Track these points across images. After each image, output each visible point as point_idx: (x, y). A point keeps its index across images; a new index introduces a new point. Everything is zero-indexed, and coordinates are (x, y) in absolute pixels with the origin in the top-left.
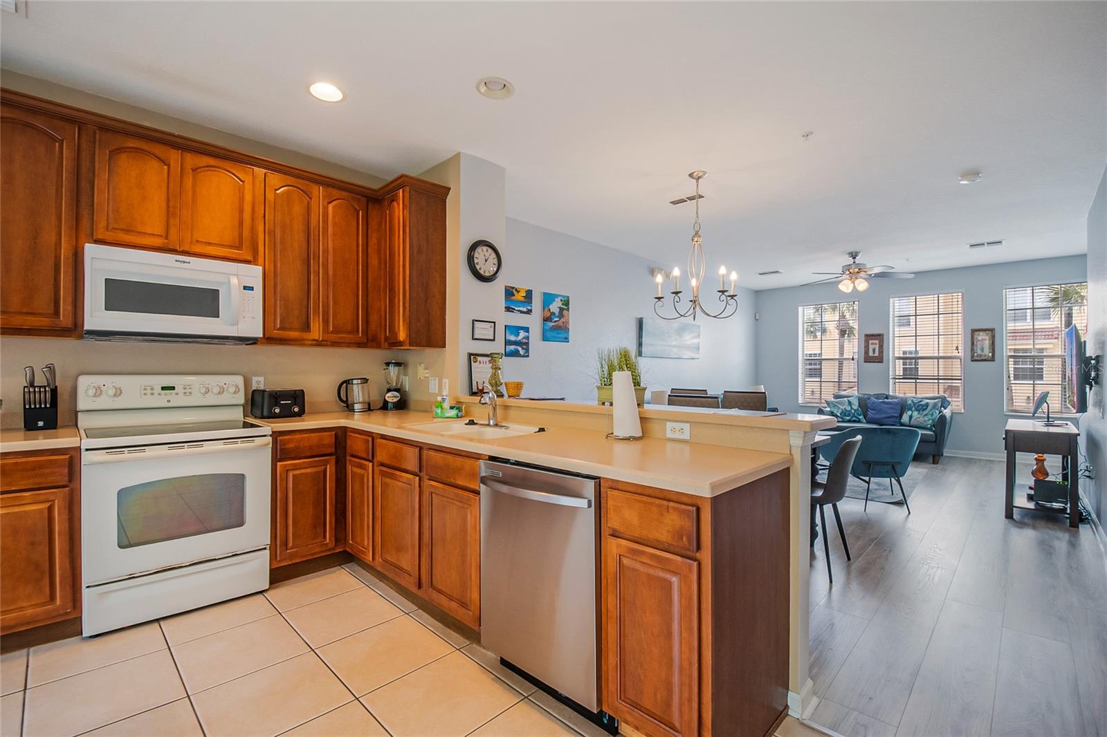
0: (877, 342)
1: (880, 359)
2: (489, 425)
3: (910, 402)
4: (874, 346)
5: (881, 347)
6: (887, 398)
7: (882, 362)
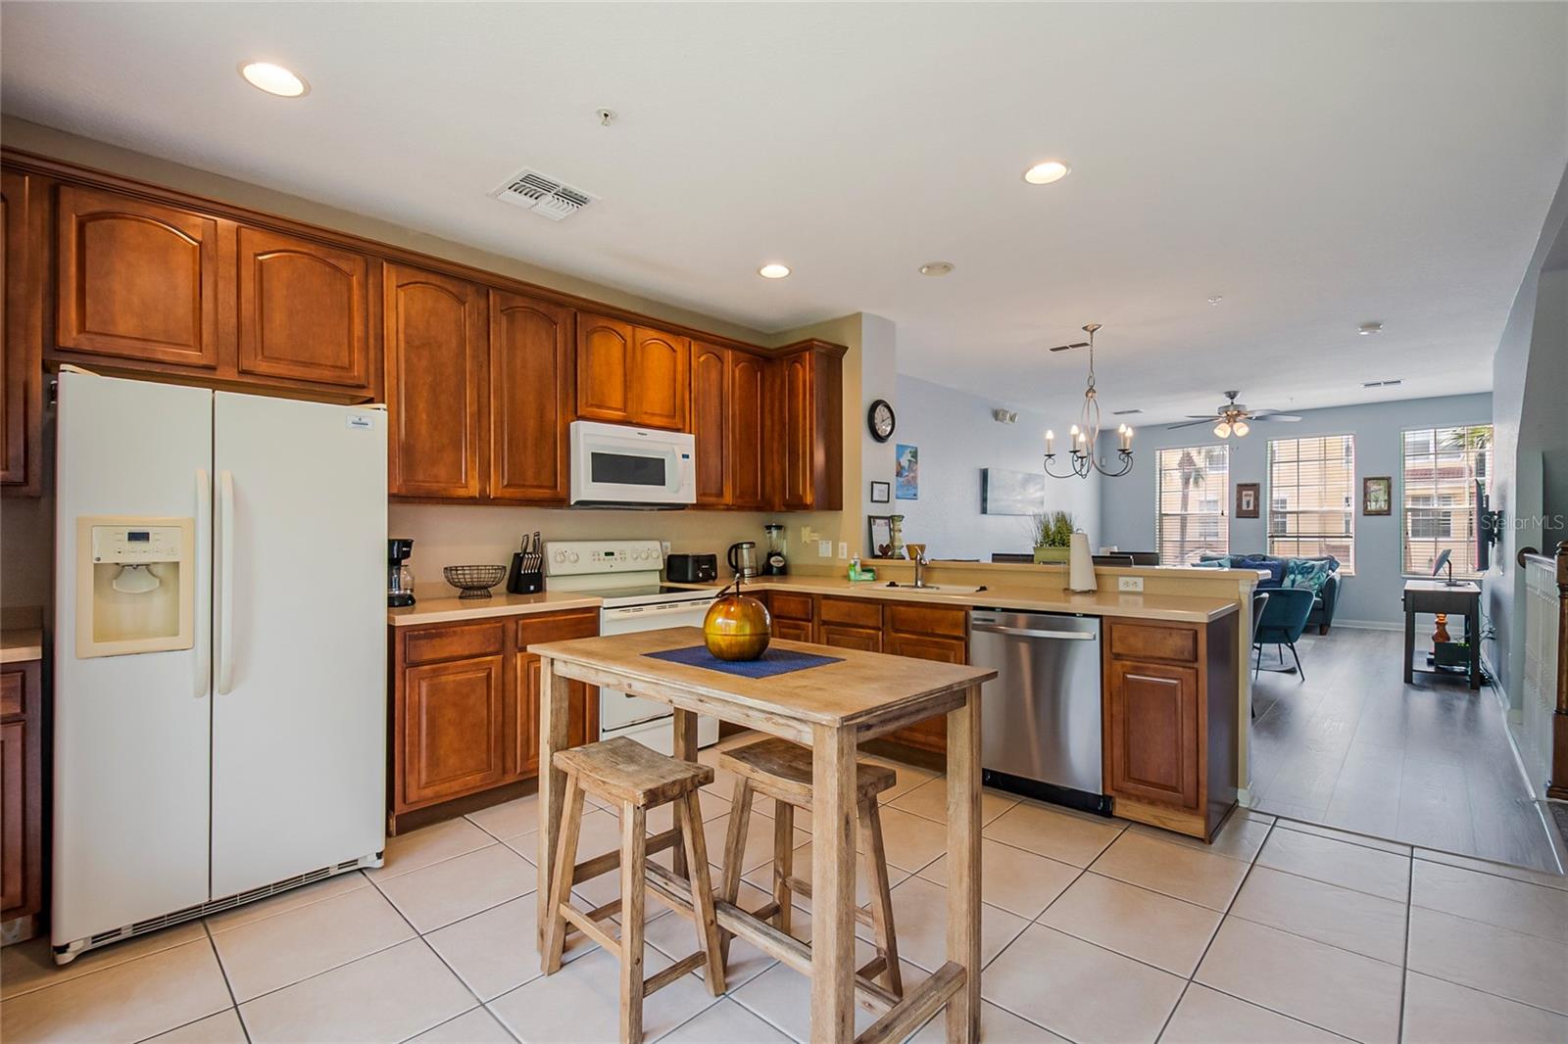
0: (1252, 492)
1: (1255, 514)
2: (916, 586)
3: (1292, 564)
4: (1248, 498)
5: (1257, 499)
6: (1264, 560)
7: (1257, 517)
